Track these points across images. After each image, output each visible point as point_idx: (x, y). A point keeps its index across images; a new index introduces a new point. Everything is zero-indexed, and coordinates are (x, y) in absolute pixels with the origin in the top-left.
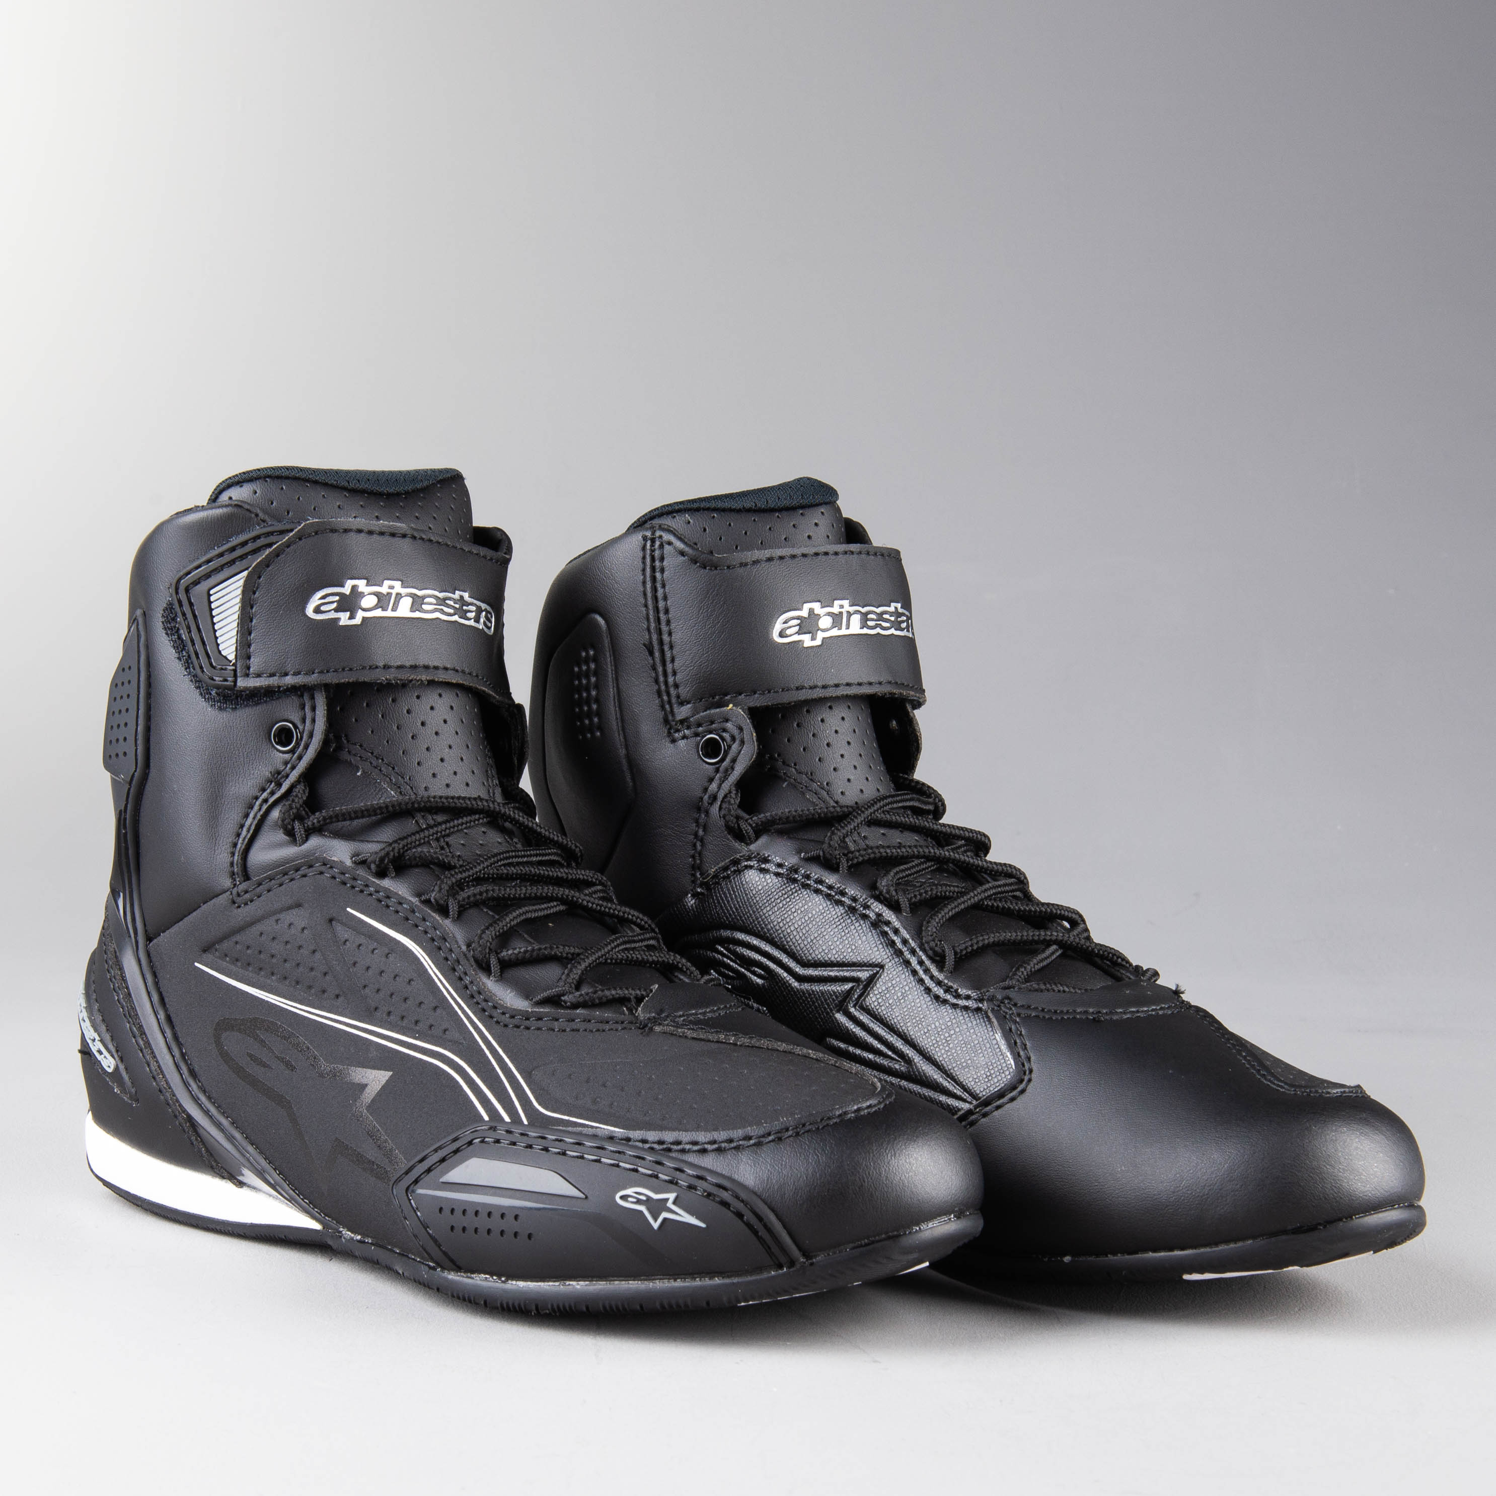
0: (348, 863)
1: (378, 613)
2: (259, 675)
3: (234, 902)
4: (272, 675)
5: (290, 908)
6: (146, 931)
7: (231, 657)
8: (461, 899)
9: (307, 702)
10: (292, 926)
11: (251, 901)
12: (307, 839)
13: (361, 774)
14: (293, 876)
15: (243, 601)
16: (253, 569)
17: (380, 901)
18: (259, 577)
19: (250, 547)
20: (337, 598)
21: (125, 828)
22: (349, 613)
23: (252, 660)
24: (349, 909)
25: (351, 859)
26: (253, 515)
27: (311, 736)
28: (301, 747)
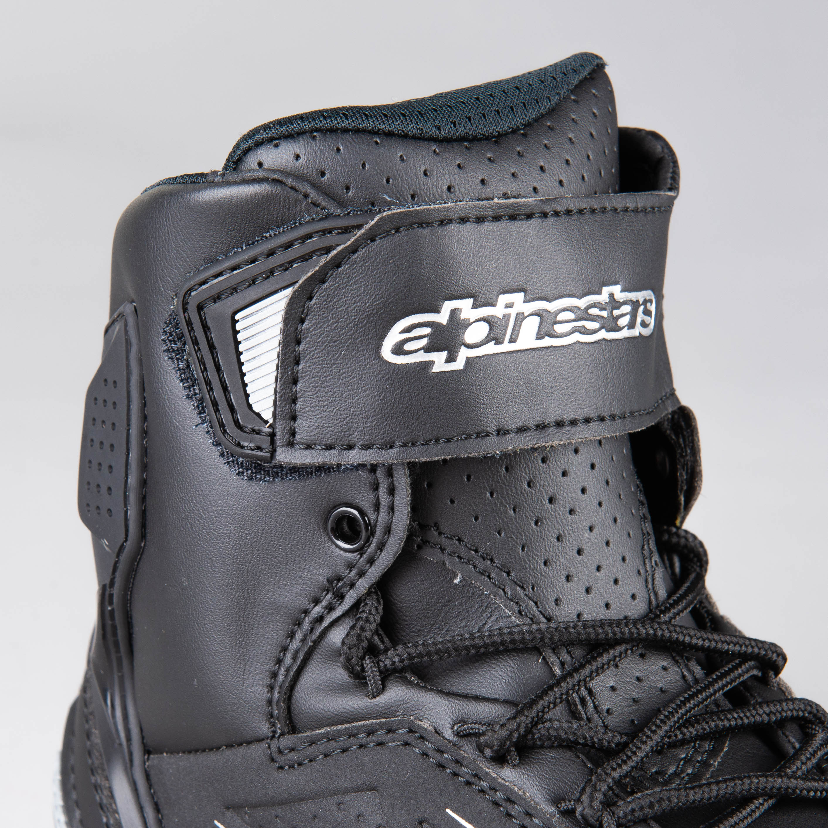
0: (448, 734)
1: (491, 348)
2: (309, 447)
3: (273, 760)
4: (329, 447)
5: (357, 790)
6: (143, 738)
7: (268, 415)
8: (621, 814)
9: (381, 481)
10: (361, 818)
11: (300, 764)
12: (384, 689)
13: (461, 582)
14: (364, 742)
15: (285, 332)
16: (300, 287)
17: (496, 804)
18: (310, 298)
19: (297, 250)
20: (427, 331)
21: (111, 603)
22: (446, 352)
23: (299, 422)
24: (448, 811)
25: (452, 728)
26: (300, 196)
27: (388, 530)
28: (373, 546)
